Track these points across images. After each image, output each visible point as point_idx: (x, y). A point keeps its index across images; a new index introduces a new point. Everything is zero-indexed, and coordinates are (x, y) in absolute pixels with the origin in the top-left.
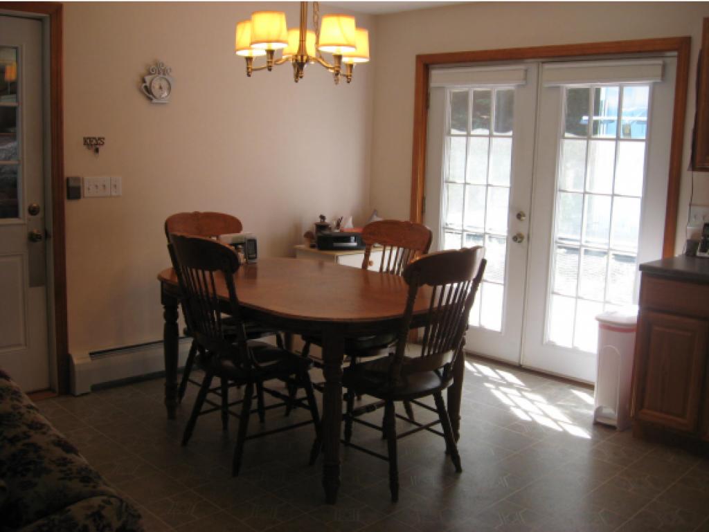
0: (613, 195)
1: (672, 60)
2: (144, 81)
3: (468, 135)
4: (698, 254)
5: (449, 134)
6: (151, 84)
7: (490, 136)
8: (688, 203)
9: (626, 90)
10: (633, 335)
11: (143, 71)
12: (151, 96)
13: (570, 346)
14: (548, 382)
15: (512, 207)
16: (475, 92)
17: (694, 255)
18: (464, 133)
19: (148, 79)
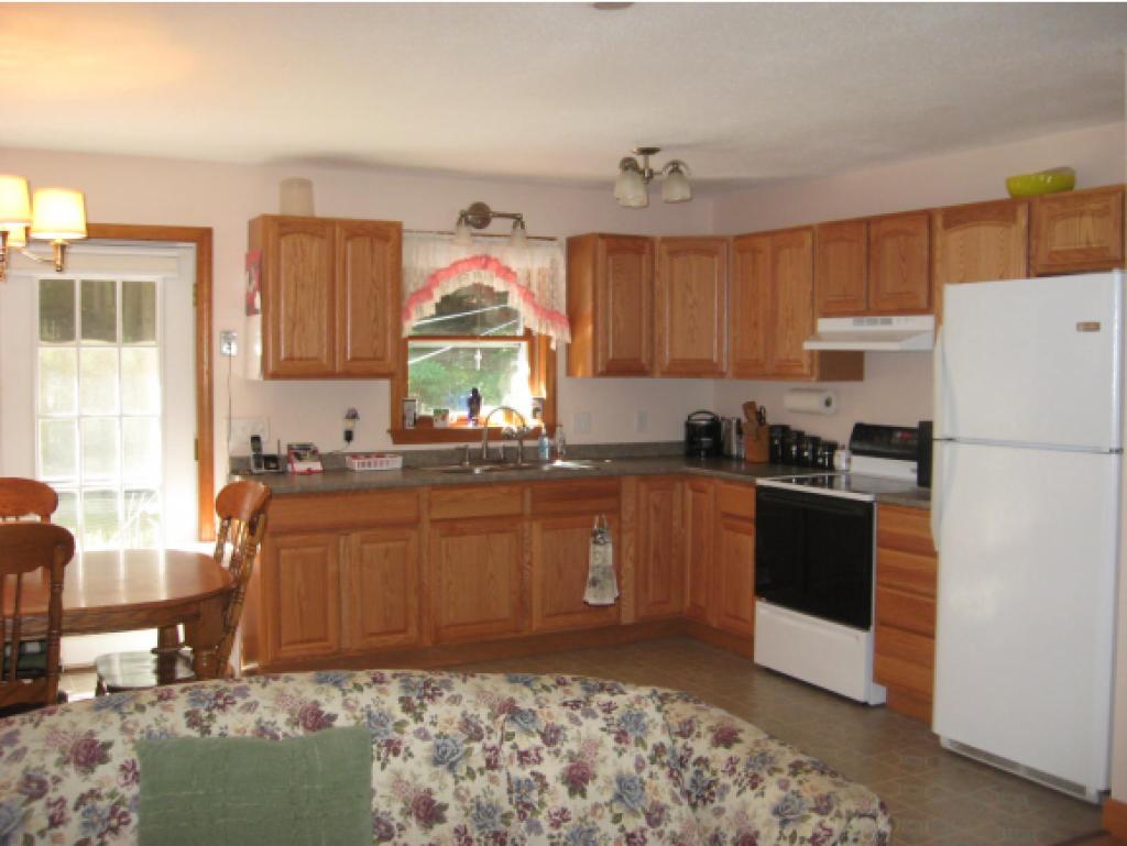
1: (187, 253)
8: (226, 413)
17: (250, 472)
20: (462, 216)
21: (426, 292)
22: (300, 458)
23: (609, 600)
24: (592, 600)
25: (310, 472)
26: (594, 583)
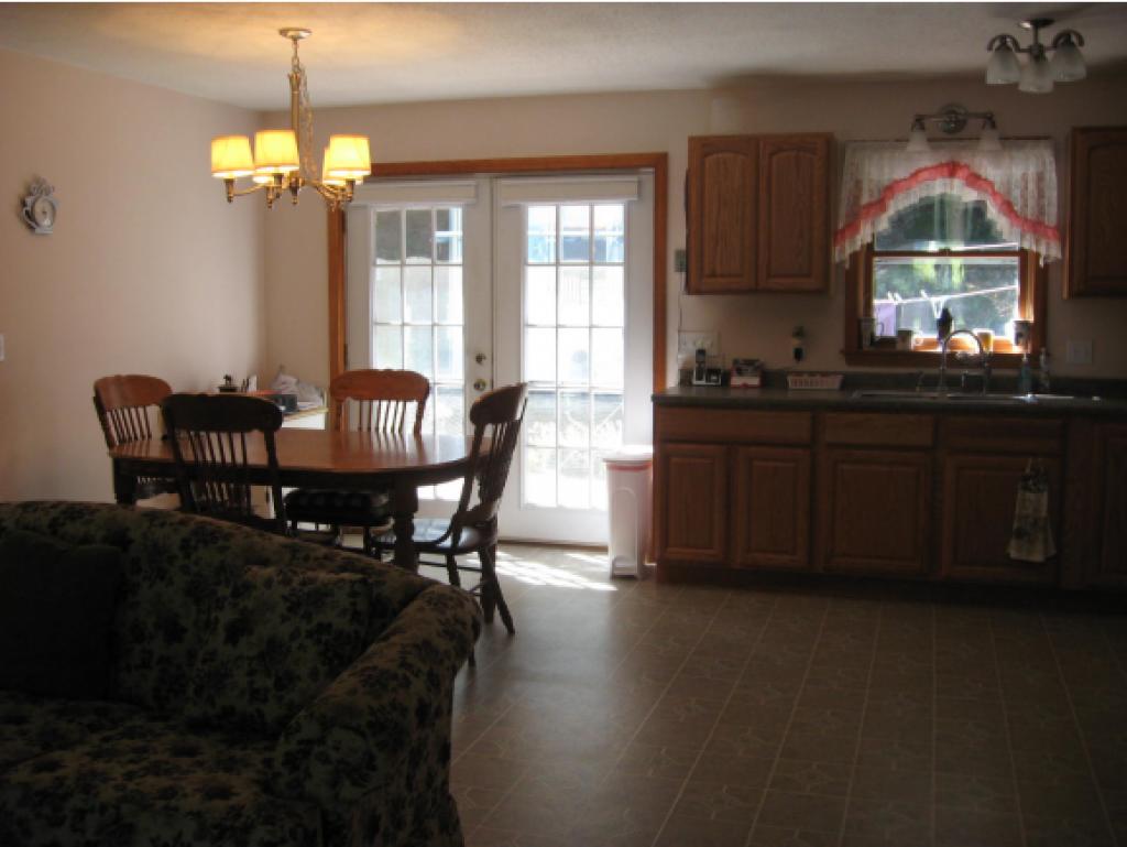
0: (591, 327)
1: (648, 177)
2: (24, 204)
3: (403, 265)
4: (695, 382)
5: (375, 265)
6: (32, 208)
7: (433, 265)
8: (677, 327)
9: (596, 208)
10: (650, 473)
11: (21, 191)
12: (33, 224)
13: (554, 505)
14: (535, 551)
15: (468, 350)
16: (408, 212)
17: (690, 384)
18: (398, 262)
19: (29, 200)
20: (917, 120)
21: (880, 205)
22: (740, 372)
23: (1038, 557)
24: (1013, 554)
25: (746, 386)
26: (1020, 534)
